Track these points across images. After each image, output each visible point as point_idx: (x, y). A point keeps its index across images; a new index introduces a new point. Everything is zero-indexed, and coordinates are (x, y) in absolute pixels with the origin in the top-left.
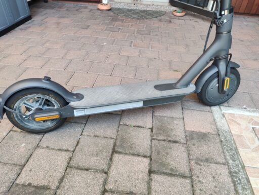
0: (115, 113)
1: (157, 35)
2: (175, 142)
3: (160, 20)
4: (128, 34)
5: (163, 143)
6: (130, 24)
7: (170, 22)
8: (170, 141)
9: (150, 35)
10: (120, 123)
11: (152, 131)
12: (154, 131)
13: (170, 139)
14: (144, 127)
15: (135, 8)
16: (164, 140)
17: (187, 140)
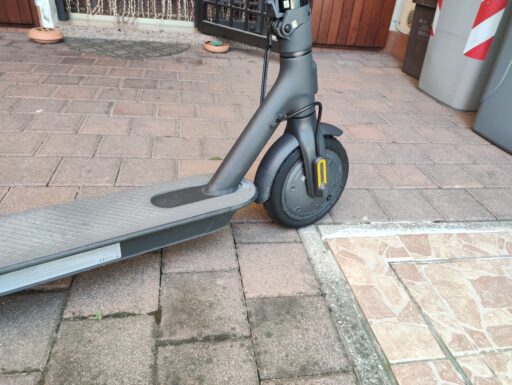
0: (50, 288)
1: (171, 88)
2: (222, 338)
3: (179, 60)
4: (101, 88)
5: (189, 348)
6: (110, 68)
7: (200, 62)
8: (207, 339)
9: (155, 87)
10: (62, 314)
11: (158, 320)
12: (164, 318)
13: (207, 332)
14: (134, 315)
15: (121, 38)
16: (193, 340)
17: (251, 326)
